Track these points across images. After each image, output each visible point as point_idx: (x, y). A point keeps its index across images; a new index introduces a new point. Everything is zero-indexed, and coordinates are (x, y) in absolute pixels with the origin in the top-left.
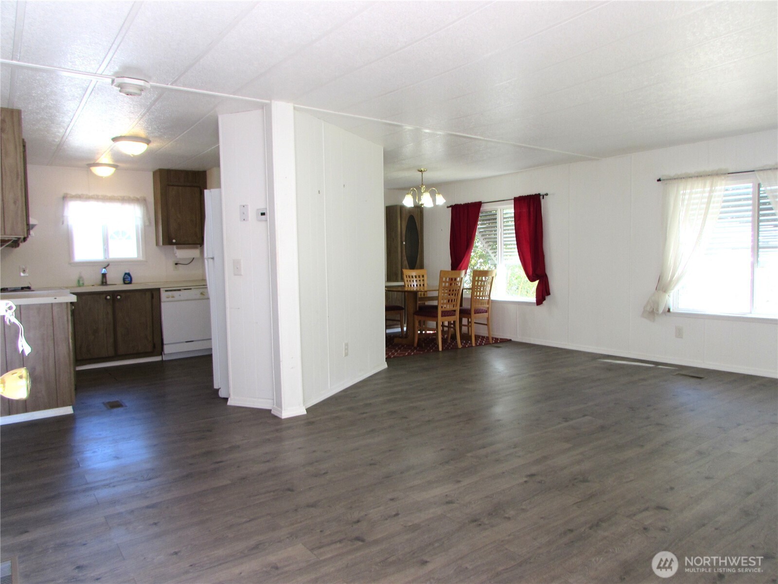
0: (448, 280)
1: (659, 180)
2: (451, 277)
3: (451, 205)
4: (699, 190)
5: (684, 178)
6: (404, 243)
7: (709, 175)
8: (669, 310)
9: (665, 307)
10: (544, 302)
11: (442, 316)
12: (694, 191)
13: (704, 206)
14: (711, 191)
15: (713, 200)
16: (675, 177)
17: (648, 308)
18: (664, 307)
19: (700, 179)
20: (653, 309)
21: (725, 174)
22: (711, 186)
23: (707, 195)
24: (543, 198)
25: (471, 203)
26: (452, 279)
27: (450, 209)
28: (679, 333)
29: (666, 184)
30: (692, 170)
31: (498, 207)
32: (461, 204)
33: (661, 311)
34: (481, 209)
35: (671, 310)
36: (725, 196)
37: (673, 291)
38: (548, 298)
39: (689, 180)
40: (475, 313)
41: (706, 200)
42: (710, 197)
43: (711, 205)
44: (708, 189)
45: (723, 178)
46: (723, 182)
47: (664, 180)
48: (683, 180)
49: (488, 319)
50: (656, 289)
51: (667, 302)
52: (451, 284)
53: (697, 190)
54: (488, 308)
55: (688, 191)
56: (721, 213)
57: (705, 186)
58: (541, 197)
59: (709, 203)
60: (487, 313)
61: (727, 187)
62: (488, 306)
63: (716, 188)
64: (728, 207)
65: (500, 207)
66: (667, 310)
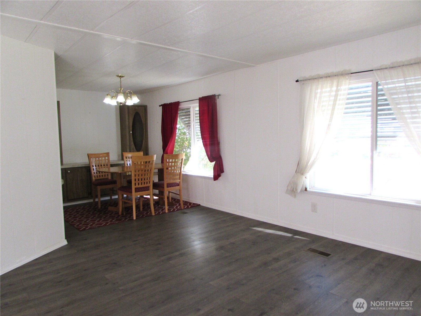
0: (142, 163)
1: (297, 81)
2: (146, 161)
3: (161, 104)
4: (328, 89)
5: (316, 79)
6: (131, 132)
7: (336, 76)
8: (306, 189)
9: (302, 188)
10: (220, 178)
11: (135, 192)
12: (324, 90)
13: (332, 103)
14: (337, 91)
15: (339, 97)
16: (310, 78)
17: (289, 188)
18: (301, 186)
19: (328, 79)
20: (293, 188)
21: (349, 74)
22: (337, 86)
23: (334, 93)
24: (218, 98)
25: (173, 102)
26: (146, 162)
27: (161, 107)
28: (314, 208)
29: (303, 84)
30: (322, 72)
31: (191, 105)
32: (167, 104)
33: (299, 190)
34: (179, 107)
35: (308, 189)
36: (349, 94)
37: (308, 174)
38: (223, 175)
39: (320, 80)
40: (168, 187)
41: (333, 98)
42: (336, 96)
43: (338, 102)
44: (334, 88)
45: (347, 77)
46: (347, 81)
47: (301, 81)
48: (316, 81)
49: (180, 190)
50: (296, 172)
51: (304, 182)
52: (146, 166)
53: (326, 90)
54: (180, 182)
55: (319, 91)
56: (346, 109)
57: (331, 87)
58: (217, 97)
59: (335, 100)
60: (179, 186)
61: (351, 86)
62: (179, 181)
63: (342, 87)
64: (353, 103)
65: (193, 105)
66: (305, 189)
